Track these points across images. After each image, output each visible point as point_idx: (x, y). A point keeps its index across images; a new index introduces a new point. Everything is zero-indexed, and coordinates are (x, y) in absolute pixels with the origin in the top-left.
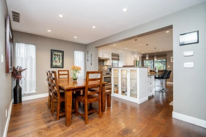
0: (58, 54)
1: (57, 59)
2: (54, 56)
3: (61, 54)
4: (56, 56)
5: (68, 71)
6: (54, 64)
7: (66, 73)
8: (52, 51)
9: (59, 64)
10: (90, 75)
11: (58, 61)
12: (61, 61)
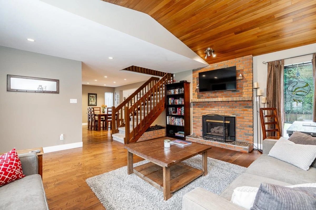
0: (93, 96)
1: (92, 100)
2: (90, 98)
3: (95, 96)
4: (92, 98)
5: (100, 108)
6: (90, 103)
7: (99, 109)
8: (89, 94)
9: (94, 103)
10: (108, 112)
11: (93, 101)
12: (95, 101)
